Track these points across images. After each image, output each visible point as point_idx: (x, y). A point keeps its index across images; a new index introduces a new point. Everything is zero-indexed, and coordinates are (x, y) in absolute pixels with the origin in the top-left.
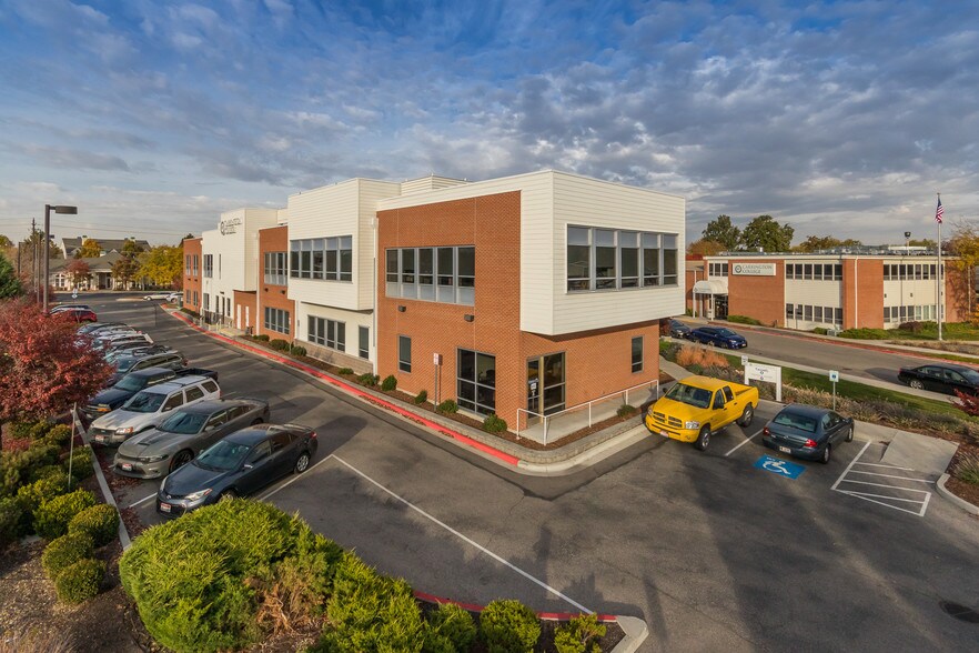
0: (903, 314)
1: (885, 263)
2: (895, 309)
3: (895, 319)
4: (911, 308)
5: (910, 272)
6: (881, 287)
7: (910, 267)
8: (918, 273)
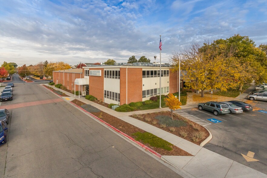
0: (152, 93)
1: (143, 70)
2: (148, 91)
3: (148, 96)
4: (156, 90)
5: (155, 74)
6: (141, 81)
7: (155, 72)
8: (159, 74)
